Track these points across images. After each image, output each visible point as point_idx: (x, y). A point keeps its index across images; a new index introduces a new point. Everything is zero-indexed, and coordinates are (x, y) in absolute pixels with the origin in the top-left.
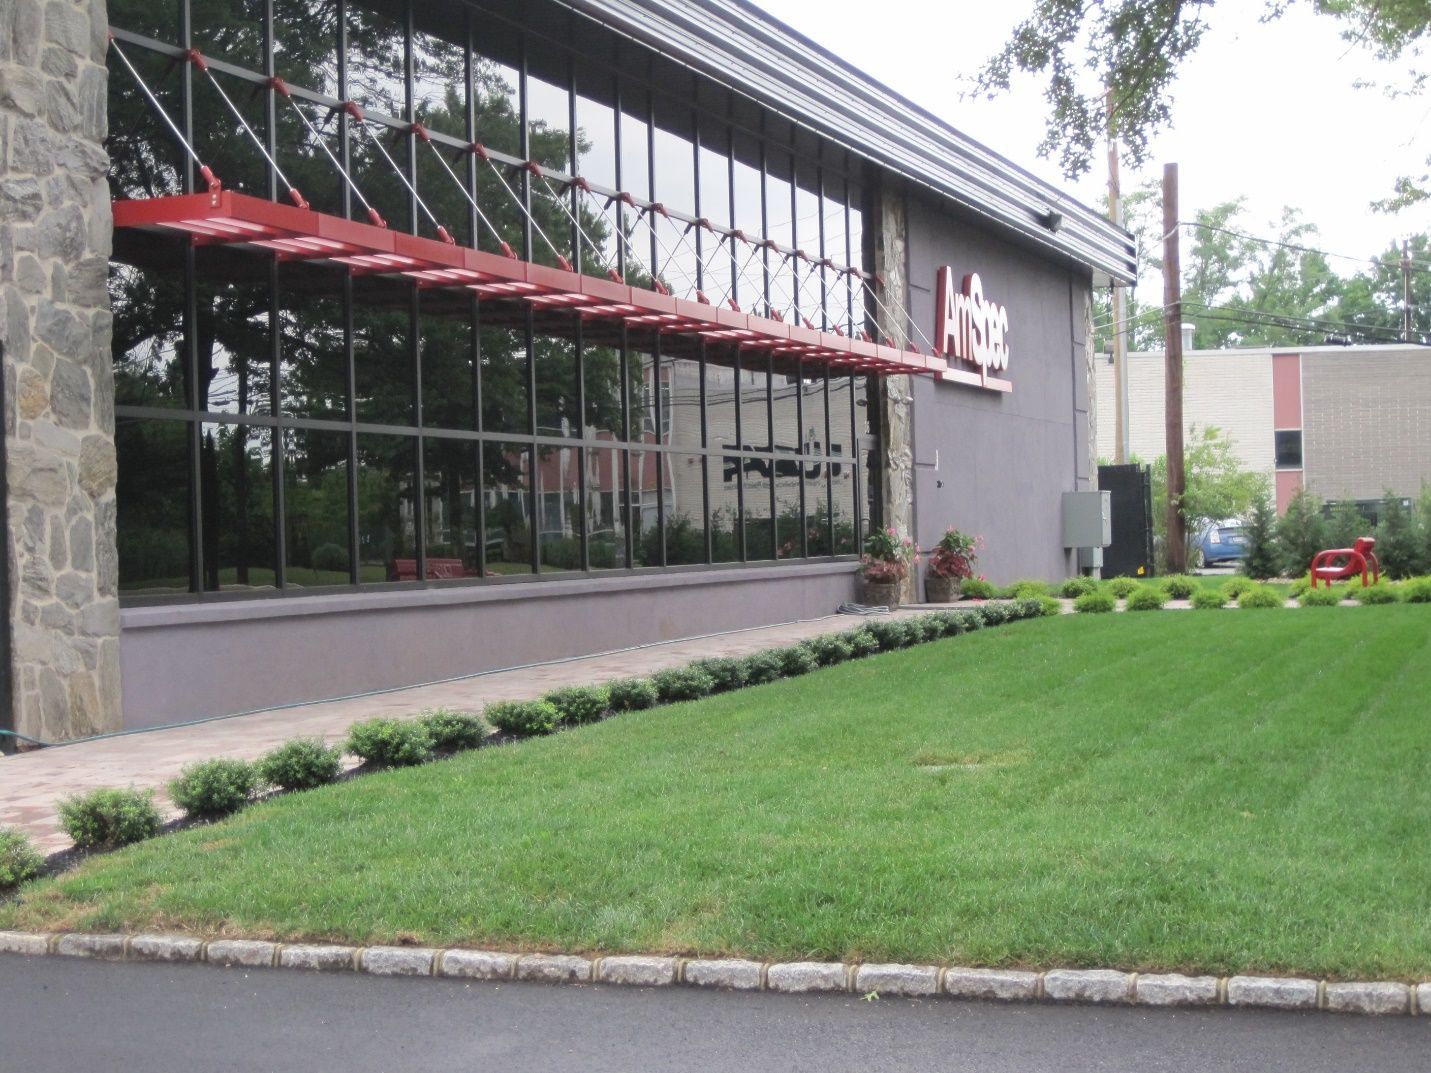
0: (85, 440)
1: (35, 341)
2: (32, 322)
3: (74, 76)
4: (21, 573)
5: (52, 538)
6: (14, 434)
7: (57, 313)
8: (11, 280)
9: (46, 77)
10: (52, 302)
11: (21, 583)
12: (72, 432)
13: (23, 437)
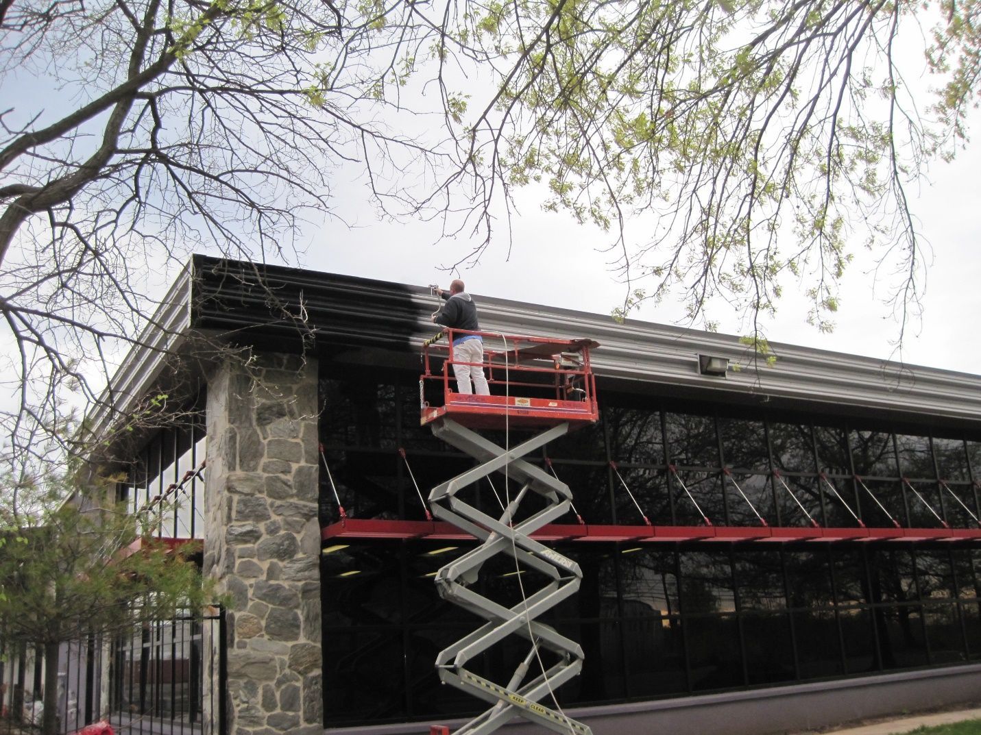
0: (294, 646)
1: (252, 600)
2: (250, 592)
3: (290, 472)
4: (236, 714)
5: (263, 696)
6: (232, 647)
7: (271, 586)
8: (232, 573)
9: (266, 475)
10: (267, 581)
11: (236, 720)
12: (284, 643)
13: (239, 647)
